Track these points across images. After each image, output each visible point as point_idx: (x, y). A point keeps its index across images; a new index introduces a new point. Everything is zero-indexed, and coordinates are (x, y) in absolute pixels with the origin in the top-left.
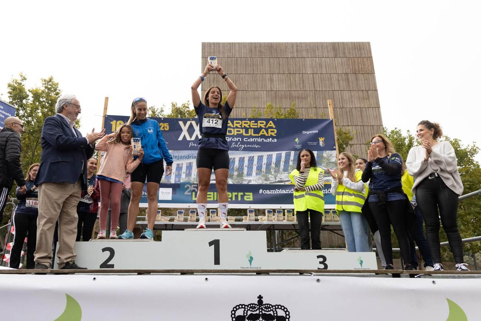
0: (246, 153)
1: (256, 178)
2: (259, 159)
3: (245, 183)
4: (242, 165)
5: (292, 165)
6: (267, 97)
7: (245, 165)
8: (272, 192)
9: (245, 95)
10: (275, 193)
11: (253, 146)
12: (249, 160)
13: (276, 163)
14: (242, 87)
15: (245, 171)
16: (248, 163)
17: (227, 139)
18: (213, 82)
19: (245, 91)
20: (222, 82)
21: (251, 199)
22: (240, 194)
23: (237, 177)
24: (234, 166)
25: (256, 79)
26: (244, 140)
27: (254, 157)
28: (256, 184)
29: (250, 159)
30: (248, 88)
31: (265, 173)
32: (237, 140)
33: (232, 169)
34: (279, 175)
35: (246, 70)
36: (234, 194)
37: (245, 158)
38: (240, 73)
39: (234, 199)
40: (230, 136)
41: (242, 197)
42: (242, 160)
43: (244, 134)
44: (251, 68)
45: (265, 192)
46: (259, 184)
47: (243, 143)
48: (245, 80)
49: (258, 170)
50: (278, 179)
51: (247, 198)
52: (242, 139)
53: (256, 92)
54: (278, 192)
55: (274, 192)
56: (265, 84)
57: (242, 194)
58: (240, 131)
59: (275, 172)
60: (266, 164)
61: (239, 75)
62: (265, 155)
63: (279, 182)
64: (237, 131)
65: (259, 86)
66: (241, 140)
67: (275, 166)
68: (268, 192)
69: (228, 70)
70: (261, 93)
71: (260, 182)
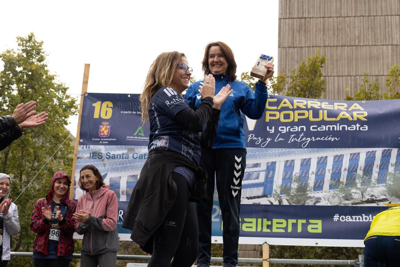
0: (314, 152)
1: (330, 195)
2: (336, 162)
3: (310, 203)
4: (306, 170)
5: (393, 172)
6: (392, 56)
7: (310, 172)
8: (356, 219)
9: (354, 54)
10: (361, 220)
11: (326, 139)
12: (317, 164)
13: (365, 168)
14: (349, 38)
15: (311, 181)
16: (317, 168)
17: (281, 129)
18: (299, 32)
19: (354, 47)
20: (314, 32)
21: (320, 231)
22: (301, 222)
23: (297, 192)
24: (292, 173)
25: (374, 25)
26: (311, 129)
27: (328, 158)
28: (329, 205)
29: (320, 160)
30: (359, 42)
31: (346, 184)
32: (299, 130)
33: (288, 179)
34: (369, 189)
35: (356, 11)
36: (291, 221)
37: (312, 160)
38: (346, 15)
39: (290, 230)
40: (286, 124)
41: (304, 226)
42: (306, 164)
43: (311, 119)
44: (365, 6)
45: (342, 218)
46: (333, 205)
47: (308, 134)
48: (354, 27)
49: (334, 180)
50: (367, 197)
51: (312, 229)
52: (308, 128)
53: (373, 47)
54: (366, 219)
55: (359, 219)
56: (390, 33)
57: (304, 221)
58: (303, 114)
59: (363, 183)
60: (349, 169)
61: (343, 18)
62: (347, 155)
63: (368, 201)
64: (299, 114)
65: (379, 37)
66: (305, 130)
67: (364, 174)
68: (349, 219)
69: (325, 11)
70: (383, 49)
71: (335, 202)
